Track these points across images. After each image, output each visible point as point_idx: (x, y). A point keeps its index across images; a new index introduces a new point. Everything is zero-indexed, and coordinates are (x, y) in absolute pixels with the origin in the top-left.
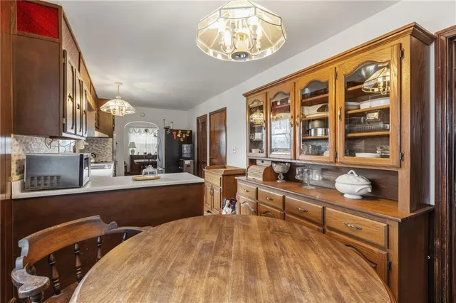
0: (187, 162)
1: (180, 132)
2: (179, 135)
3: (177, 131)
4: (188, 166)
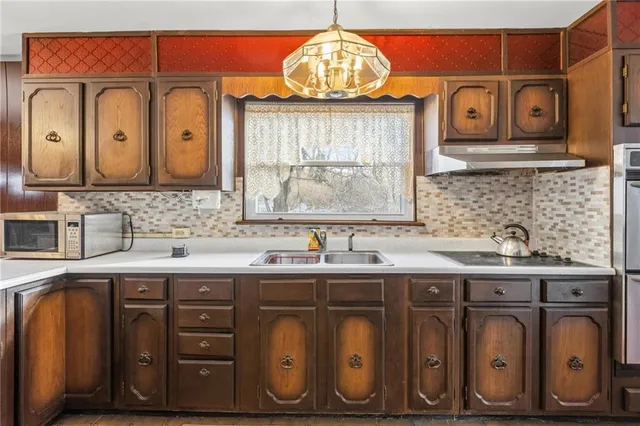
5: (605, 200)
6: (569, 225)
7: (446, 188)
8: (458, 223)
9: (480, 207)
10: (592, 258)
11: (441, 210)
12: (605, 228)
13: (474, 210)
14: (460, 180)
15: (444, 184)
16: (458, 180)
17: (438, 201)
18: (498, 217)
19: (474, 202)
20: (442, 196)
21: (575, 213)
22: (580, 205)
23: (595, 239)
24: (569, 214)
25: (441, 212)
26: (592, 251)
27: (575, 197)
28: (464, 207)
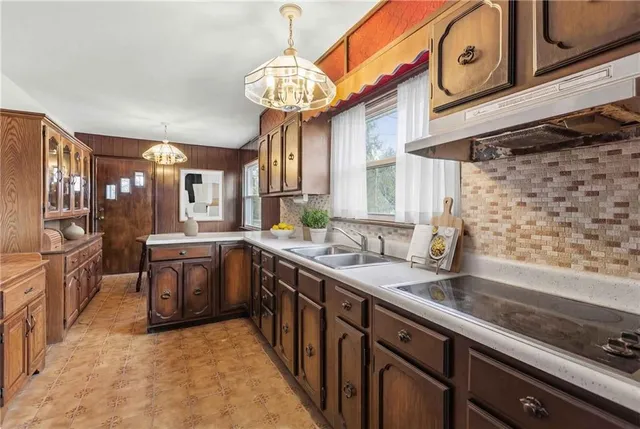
7: (504, 178)
8: (523, 236)
9: (569, 210)
11: (496, 213)
13: (557, 214)
14: (529, 162)
15: (501, 171)
16: (523, 163)
17: (490, 198)
18: (614, 232)
19: (557, 199)
20: (497, 191)
25: (496, 217)
28: (536, 209)
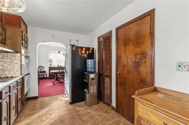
0: (92, 76)
1: (84, 49)
2: (83, 52)
3: (82, 48)
4: (93, 79)
5: (19, 61)
6: (6, 68)
10: (15, 75)
12: (19, 67)
21: (8, 64)
22: (10, 62)
23: (16, 70)
24: (5, 65)
26: (15, 73)
27: (8, 60)
